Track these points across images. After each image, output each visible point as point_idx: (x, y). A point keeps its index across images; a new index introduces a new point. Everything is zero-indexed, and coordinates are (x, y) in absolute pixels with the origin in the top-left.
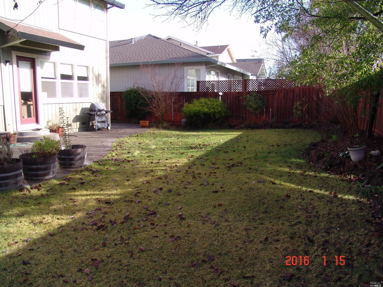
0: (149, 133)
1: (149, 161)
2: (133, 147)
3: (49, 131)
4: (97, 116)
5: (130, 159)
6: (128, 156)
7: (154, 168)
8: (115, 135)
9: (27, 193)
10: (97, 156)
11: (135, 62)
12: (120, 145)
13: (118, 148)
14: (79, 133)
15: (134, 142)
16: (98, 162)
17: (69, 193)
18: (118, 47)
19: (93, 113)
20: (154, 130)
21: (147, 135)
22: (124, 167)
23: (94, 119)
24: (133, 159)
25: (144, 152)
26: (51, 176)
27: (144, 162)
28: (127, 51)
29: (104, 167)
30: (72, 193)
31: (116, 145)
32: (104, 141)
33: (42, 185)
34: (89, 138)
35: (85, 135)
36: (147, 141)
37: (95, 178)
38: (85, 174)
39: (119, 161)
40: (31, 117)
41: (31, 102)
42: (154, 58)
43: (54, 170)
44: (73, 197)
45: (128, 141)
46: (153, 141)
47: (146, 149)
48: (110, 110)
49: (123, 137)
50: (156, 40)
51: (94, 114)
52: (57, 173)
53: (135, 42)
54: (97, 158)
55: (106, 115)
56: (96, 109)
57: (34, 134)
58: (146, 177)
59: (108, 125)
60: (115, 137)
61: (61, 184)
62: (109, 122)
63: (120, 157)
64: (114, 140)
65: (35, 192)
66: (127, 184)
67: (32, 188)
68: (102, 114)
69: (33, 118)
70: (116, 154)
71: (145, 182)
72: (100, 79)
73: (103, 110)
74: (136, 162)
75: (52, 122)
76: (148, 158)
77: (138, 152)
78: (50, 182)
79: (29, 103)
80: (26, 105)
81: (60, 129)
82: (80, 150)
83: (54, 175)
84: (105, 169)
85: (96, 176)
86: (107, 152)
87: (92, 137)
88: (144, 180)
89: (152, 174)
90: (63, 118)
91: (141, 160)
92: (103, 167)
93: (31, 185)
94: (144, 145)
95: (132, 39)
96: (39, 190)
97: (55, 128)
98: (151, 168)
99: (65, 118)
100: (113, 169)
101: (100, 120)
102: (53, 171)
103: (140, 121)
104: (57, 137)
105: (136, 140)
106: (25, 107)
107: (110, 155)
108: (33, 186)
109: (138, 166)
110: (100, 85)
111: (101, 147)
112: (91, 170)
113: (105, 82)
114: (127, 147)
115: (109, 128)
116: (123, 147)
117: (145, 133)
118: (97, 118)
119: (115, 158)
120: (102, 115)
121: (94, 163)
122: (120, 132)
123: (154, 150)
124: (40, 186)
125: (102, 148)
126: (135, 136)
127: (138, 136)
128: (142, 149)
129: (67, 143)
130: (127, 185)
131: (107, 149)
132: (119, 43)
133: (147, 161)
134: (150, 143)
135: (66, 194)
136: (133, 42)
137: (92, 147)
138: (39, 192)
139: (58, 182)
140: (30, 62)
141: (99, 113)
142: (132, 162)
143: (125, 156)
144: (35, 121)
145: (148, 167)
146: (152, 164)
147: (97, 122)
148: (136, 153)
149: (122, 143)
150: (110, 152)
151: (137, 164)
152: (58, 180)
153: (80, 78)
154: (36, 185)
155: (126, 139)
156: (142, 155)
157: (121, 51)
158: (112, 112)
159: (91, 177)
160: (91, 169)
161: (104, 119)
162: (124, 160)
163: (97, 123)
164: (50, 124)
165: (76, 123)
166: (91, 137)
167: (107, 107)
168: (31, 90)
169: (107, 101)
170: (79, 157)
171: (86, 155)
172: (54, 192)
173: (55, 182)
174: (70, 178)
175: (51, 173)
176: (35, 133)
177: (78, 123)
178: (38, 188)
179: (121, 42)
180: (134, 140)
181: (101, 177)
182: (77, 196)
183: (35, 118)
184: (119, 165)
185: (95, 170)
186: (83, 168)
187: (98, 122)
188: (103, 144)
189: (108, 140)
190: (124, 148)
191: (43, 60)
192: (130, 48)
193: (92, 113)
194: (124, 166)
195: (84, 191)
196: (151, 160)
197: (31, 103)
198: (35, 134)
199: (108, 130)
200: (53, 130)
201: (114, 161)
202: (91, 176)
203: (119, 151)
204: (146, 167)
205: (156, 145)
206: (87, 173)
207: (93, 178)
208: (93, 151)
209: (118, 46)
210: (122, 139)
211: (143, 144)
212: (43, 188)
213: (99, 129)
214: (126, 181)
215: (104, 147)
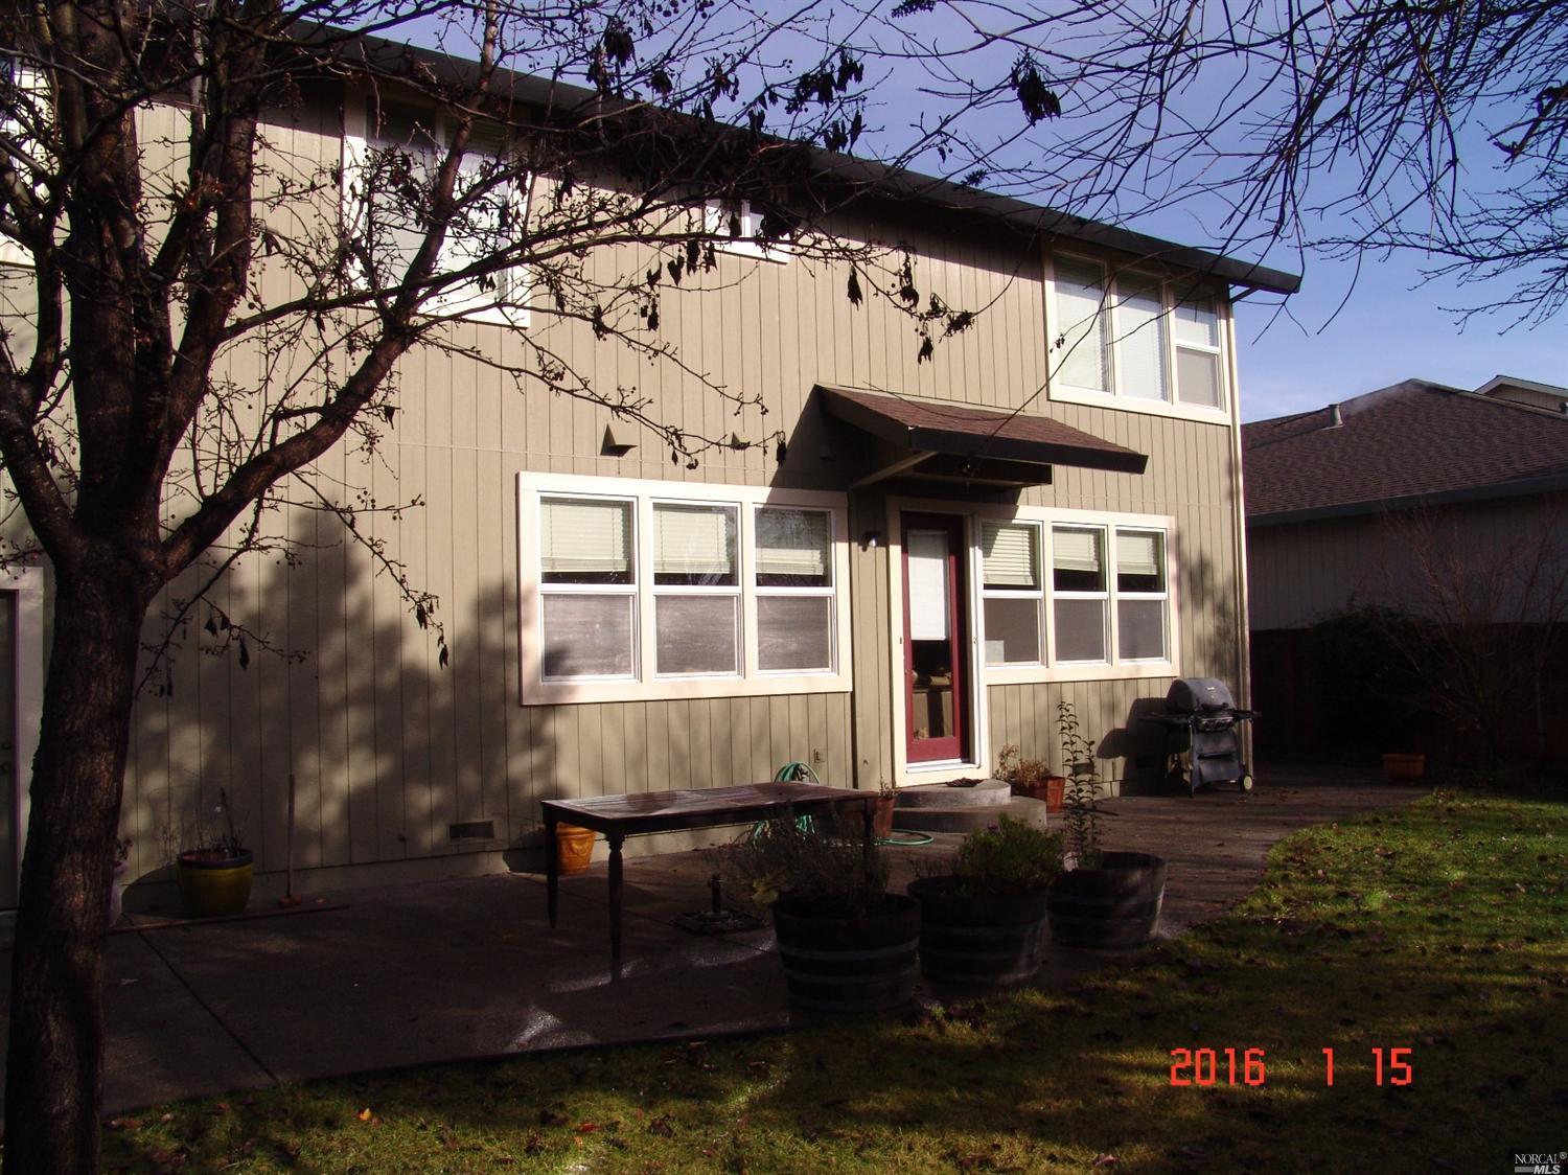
0: (1427, 807)
1: (1442, 939)
2: (1359, 872)
3: (1008, 790)
4: (1199, 731)
5: (1350, 925)
6: (1340, 909)
7: (1469, 977)
8: (1274, 814)
9: (932, 1033)
10: (1202, 904)
11: (1350, 502)
12: (1301, 856)
13: (1293, 874)
14: (1124, 800)
15: (1364, 850)
16: (1208, 928)
17: (1095, 1055)
18: (1275, 445)
19: (1183, 720)
20: (1451, 798)
21: (1420, 819)
22: (1327, 961)
23: (1186, 746)
24: (1362, 923)
25: (1413, 896)
26: (1021, 975)
27: (1416, 943)
28: (1312, 458)
29: (1235, 952)
30: (1108, 1056)
31: (1281, 858)
32: (1227, 840)
33: (986, 1008)
34: (1167, 822)
35: (1150, 811)
36: (1425, 848)
37: (1198, 997)
38: (1157, 975)
39: (1300, 932)
40: (941, 734)
41: (943, 676)
42: (1438, 476)
43: (1036, 950)
44: (1110, 1073)
45: (1336, 842)
46: (1452, 847)
47: (1422, 885)
48: (1249, 709)
49: (1313, 823)
50: (1443, 400)
51: (1187, 725)
52: (1044, 962)
53: (1345, 418)
54: (1201, 909)
55: (1234, 729)
56: (1195, 702)
57: (952, 801)
58: (1433, 1014)
59: (1244, 769)
60: (1274, 823)
61: (1060, 1011)
62: (1249, 759)
63: (1305, 914)
64: (1274, 835)
65: (960, 1032)
66: (1346, 1039)
67: (949, 1017)
68: (1219, 725)
69: (950, 738)
70: (1287, 901)
71: (1429, 1040)
72: (1208, 583)
73: (1223, 708)
74: (1377, 940)
75: (1018, 757)
76: (1435, 927)
77: (1386, 894)
78: (1018, 998)
79: (937, 681)
80: (926, 690)
81: (1050, 783)
82: (1137, 876)
83: (1035, 970)
84: (1240, 963)
85: (1202, 990)
86: (1243, 888)
87: (1178, 821)
88: (1421, 1028)
89: (1461, 1002)
90: (1073, 743)
91: (1402, 931)
92: (1230, 952)
93: (946, 1004)
94: (1412, 864)
95: (1332, 407)
96: (975, 1027)
97: (1031, 777)
98: (1455, 976)
99: (1080, 745)
100: (1274, 965)
101: (1207, 750)
102: (1031, 956)
103: (1385, 756)
104: (1039, 816)
105: (1368, 839)
106: (922, 698)
107: (1258, 903)
108: (955, 1009)
109: (1392, 960)
110: (1208, 606)
111: (1220, 865)
112: (1181, 962)
113: (1227, 592)
114: (1334, 871)
115: (1248, 783)
116: (1315, 870)
117: (1410, 807)
118: (1196, 742)
119: (1283, 916)
120: (1218, 730)
121: (1191, 934)
122: (1296, 801)
123: (1459, 888)
124: (980, 1009)
125: (1223, 871)
126: (1366, 823)
127: (1377, 821)
128: (1403, 881)
129: (1085, 843)
130: (1342, 1043)
131: (1244, 873)
132: (1276, 430)
133: (1432, 939)
134: (1437, 855)
135: (1083, 1055)
136: (1340, 421)
137: (1179, 861)
138: (976, 1036)
139: (1049, 1003)
140: (945, 532)
141: (1205, 721)
142: (1359, 941)
143: (1326, 909)
144: (958, 750)
145: (1440, 966)
146: (1455, 957)
147: (1196, 757)
148: (1378, 899)
149: (1309, 853)
150: (1256, 887)
151: (1386, 952)
152: (1049, 992)
153: (1128, 582)
154: (966, 1007)
155: (1326, 834)
156: (1404, 908)
157: (1288, 464)
158: (1260, 714)
159: (1182, 994)
160: (1180, 955)
161: (1226, 745)
162: (1321, 926)
163: (1196, 762)
164: (1013, 762)
165: (1113, 760)
166: (1172, 818)
167: (1236, 694)
168: (947, 634)
169: (1238, 670)
170: (1133, 902)
171: (1161, 896)
172: (1034, 1041)
173: (1037, 998)
174: (1097, 988)
175: (1023, 961)
176: (956, 794)
177: (1120, 761)
178: (975, 1018)
179: (1286, 426)
180: (1361, 837)
181: (1225, 998)
182: (1128, 1068)
183: (957, 740)
184: (1301, 948)
185: (1198, 963)
186: (1147, 949)
187: (1201, 757)
188: (1225, 851)
189: (1247, 835)
190: (1320, 872)
191: (991, 521)
192: (1326, 444)
193: (1175, 721)
194: (1326, 954)
195: (1155, 1053)
196: (1451, 937)
197: (945, 681)
198: (957, 799)
199: (1243, 789)
200: (1023, 786)
201: (1277, 931)
202: (1184, 990)
203: (1299, 887)
204: (1428, 969)
205: (1469, 865)
206: (1162, 974)
207: (1190, 998)
208: (1185, 881)
209: (1274, 441)
210: (1306, 832)
211: (1405, 860)
212: (991, 1019)
213: (1206, 788)
214: (1338, 1026)
215: (1233, 864)
